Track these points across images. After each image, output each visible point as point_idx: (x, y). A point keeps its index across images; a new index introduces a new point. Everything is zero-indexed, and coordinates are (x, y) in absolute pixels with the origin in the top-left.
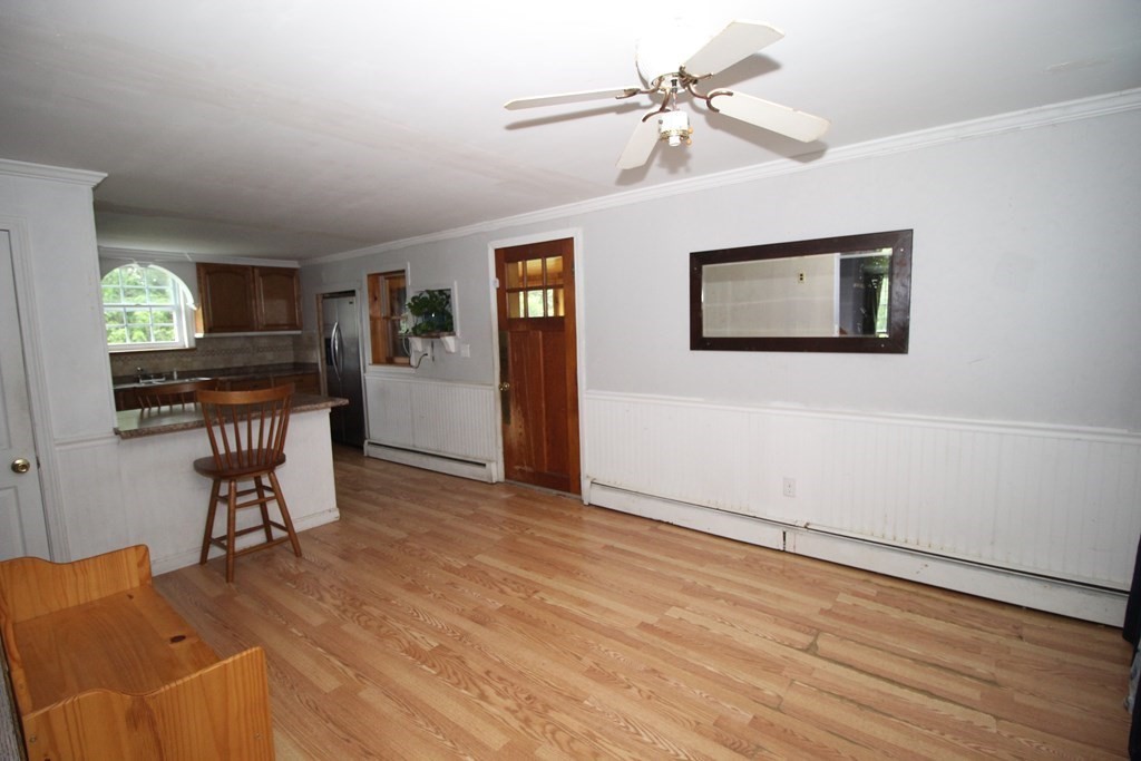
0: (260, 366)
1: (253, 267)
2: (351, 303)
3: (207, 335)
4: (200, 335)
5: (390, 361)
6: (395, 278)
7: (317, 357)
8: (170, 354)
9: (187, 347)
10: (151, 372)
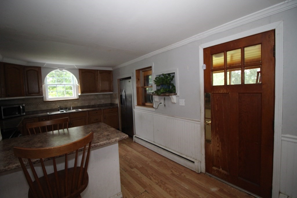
0: (99, 105)
1: (97, 70)
2: (129, 82)
3: (82, 94)
4: (80, 94)
5: (143, 105)
6: (146, 71)
7: (117, 102)
8: (70, 101)
9: (76, 98)
10: (64, 107)
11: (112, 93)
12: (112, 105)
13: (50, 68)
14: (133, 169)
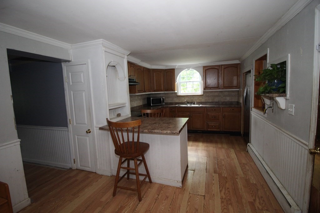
0: (224, 102)
2: (250, 76)
3: (205, 91)
9: (201, 94)
10: (191, 101)
11: (238, 90)
12: (238, 103)
13: (181, 69)
14: (215, 174)
